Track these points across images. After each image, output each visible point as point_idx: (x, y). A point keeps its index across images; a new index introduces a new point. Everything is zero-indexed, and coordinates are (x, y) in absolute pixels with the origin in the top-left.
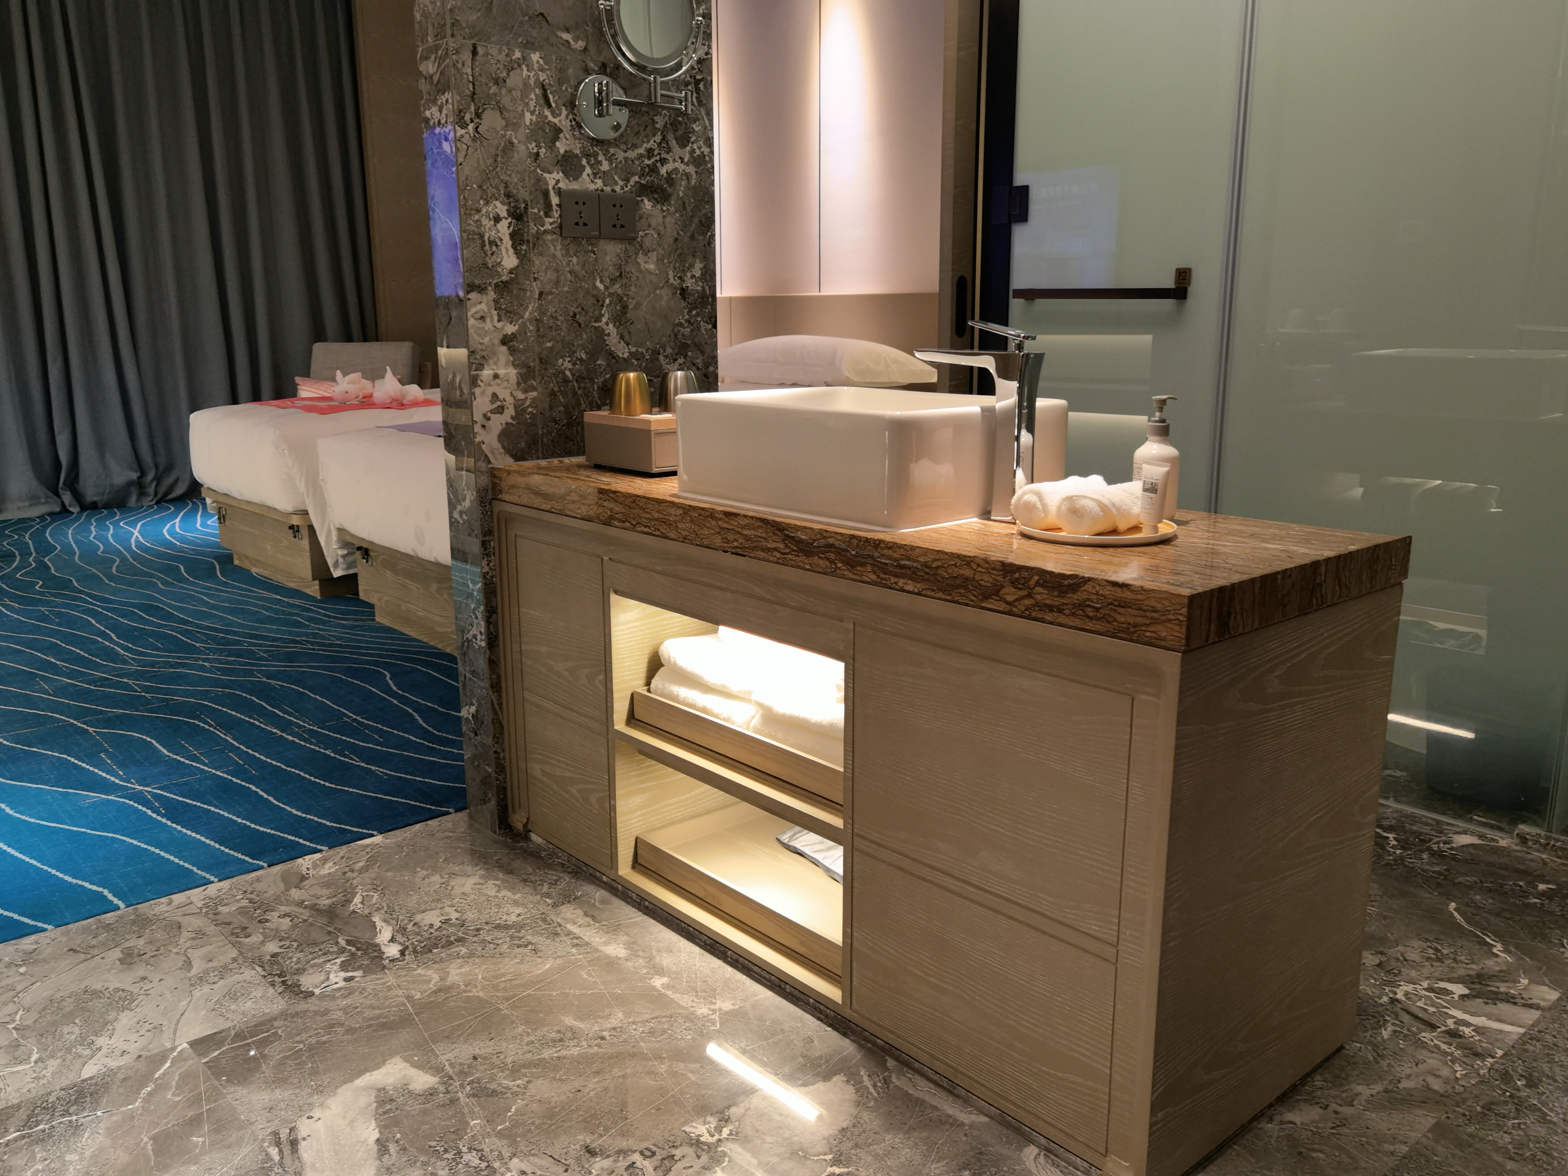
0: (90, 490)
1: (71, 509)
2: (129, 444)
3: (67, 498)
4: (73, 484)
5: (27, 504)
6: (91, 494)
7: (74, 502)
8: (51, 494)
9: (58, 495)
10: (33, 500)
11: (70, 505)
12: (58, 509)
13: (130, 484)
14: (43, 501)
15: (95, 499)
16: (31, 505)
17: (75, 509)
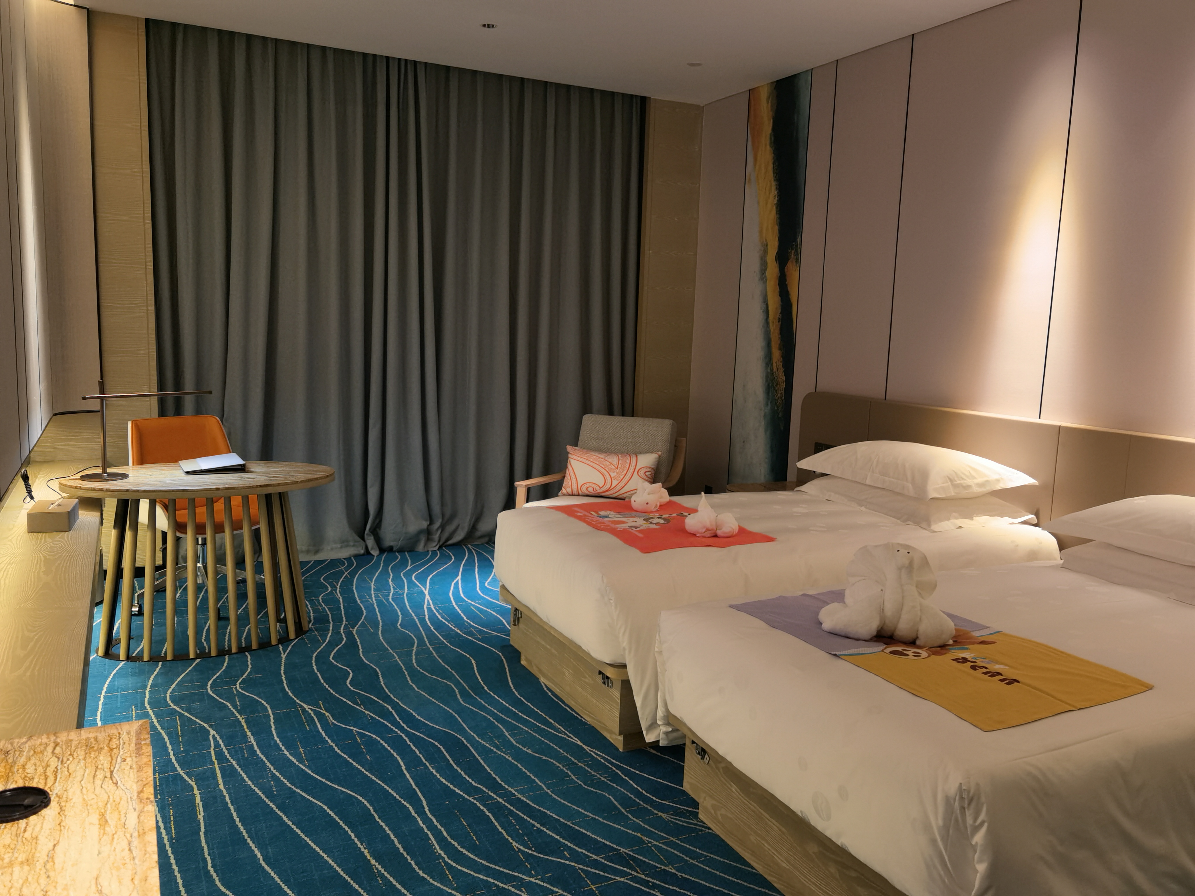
0: (389, 537)
1: (372, 552)
2: (424, 497)
3: (370, 542)
4: (375, 532)
5: (339, 546)
6: (389, 540)
7: (376, 547)
8: (357, 538)
9: (363, 539)
10: (344, 543)
11: (372, 549)
12: (362, 551)
13: (420, 532)
14: (352, 544)
15: (392, 544)
16: (341, 547)
17: (375, 553)
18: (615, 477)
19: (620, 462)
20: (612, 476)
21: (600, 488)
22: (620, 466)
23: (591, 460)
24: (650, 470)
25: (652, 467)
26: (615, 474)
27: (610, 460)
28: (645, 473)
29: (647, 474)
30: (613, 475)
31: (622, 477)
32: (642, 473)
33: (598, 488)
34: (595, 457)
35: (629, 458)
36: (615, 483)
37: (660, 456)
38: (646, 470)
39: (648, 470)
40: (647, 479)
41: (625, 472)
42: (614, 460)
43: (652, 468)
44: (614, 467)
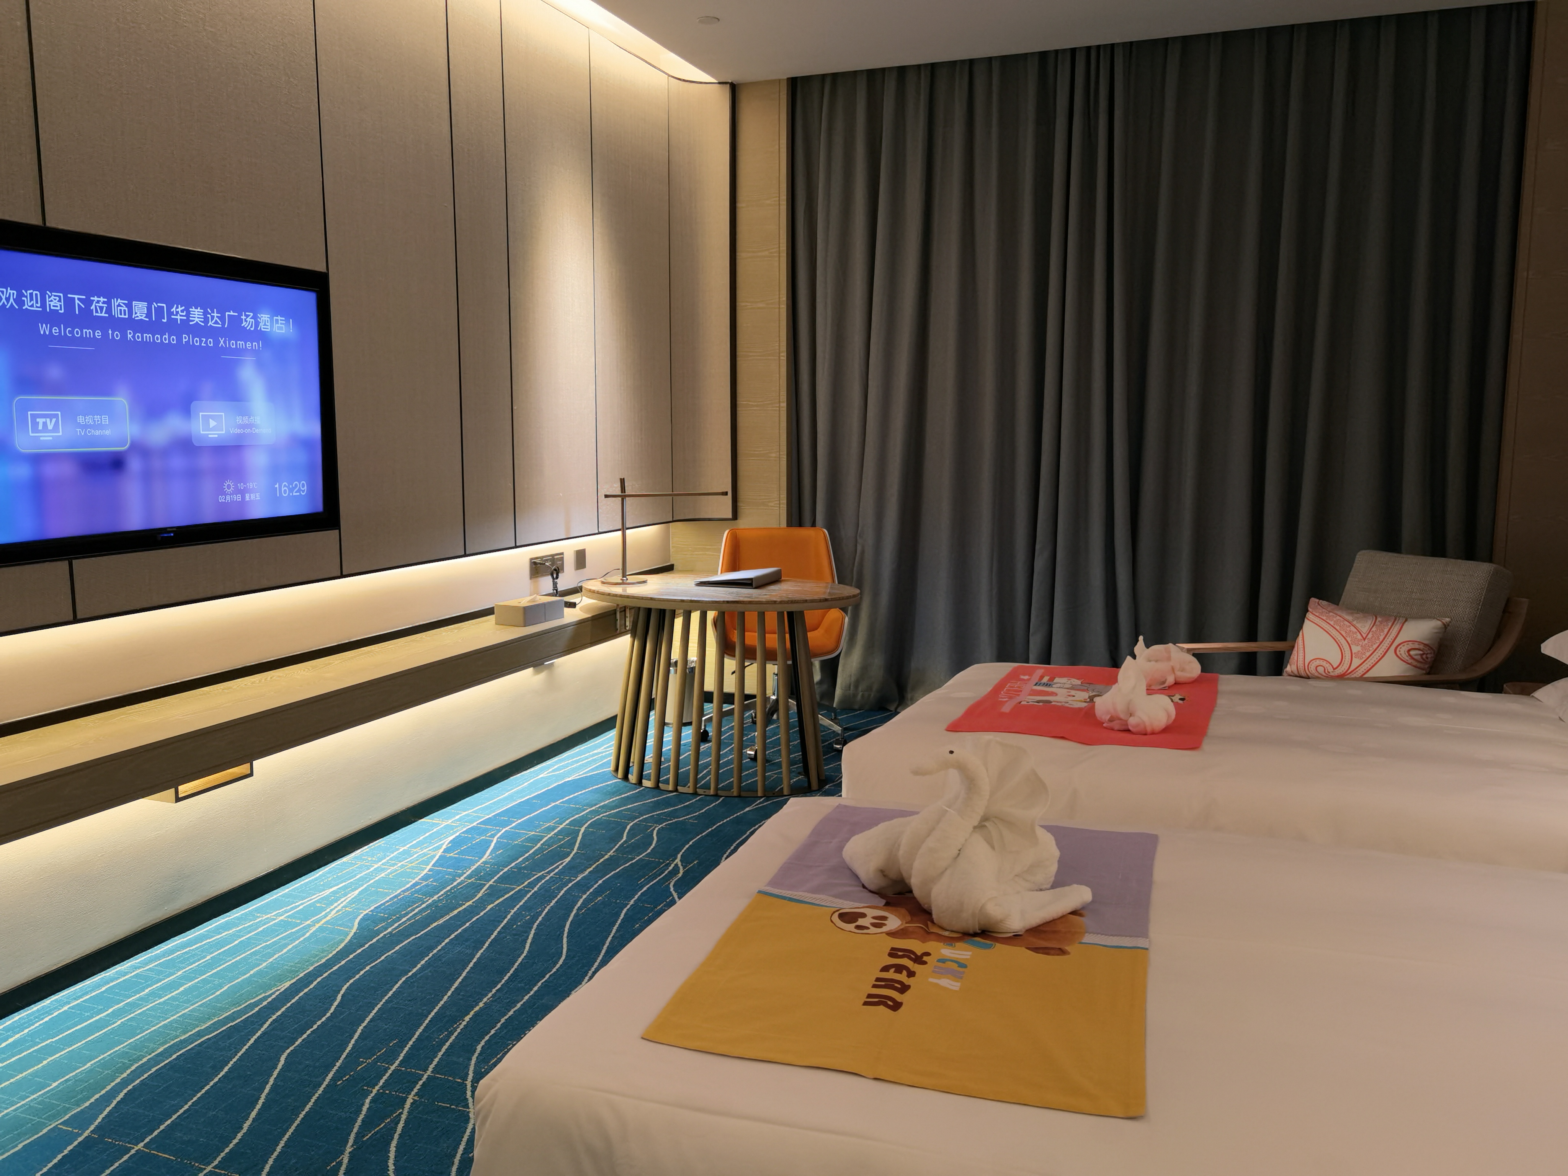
18: (1357, 653)
19: (1374, 629)
20: (1353, 652)
21: (1334, 669)
22: (1370, 636)
23: (1332, 623)
24: (1422, 647)
25: (1426, 642)
26: (1359, 648)
27: (1358, 625)
28: (1409, 651)
29: (1412, 653)
30: (1355, 649)
31: (1368, 654)
32: (1403, 650)
33: (1330, 669)
34: (1338, 618)
35: (1390, 624)
36: (1356, 662)
37: (1445, 626)
38: (1411, 646)
39: (1417, 646)
40: (1410, 661)
41: (1375, 646)
42: (1365, 626)
43: (1425, 645)
44: (1359, 637)
